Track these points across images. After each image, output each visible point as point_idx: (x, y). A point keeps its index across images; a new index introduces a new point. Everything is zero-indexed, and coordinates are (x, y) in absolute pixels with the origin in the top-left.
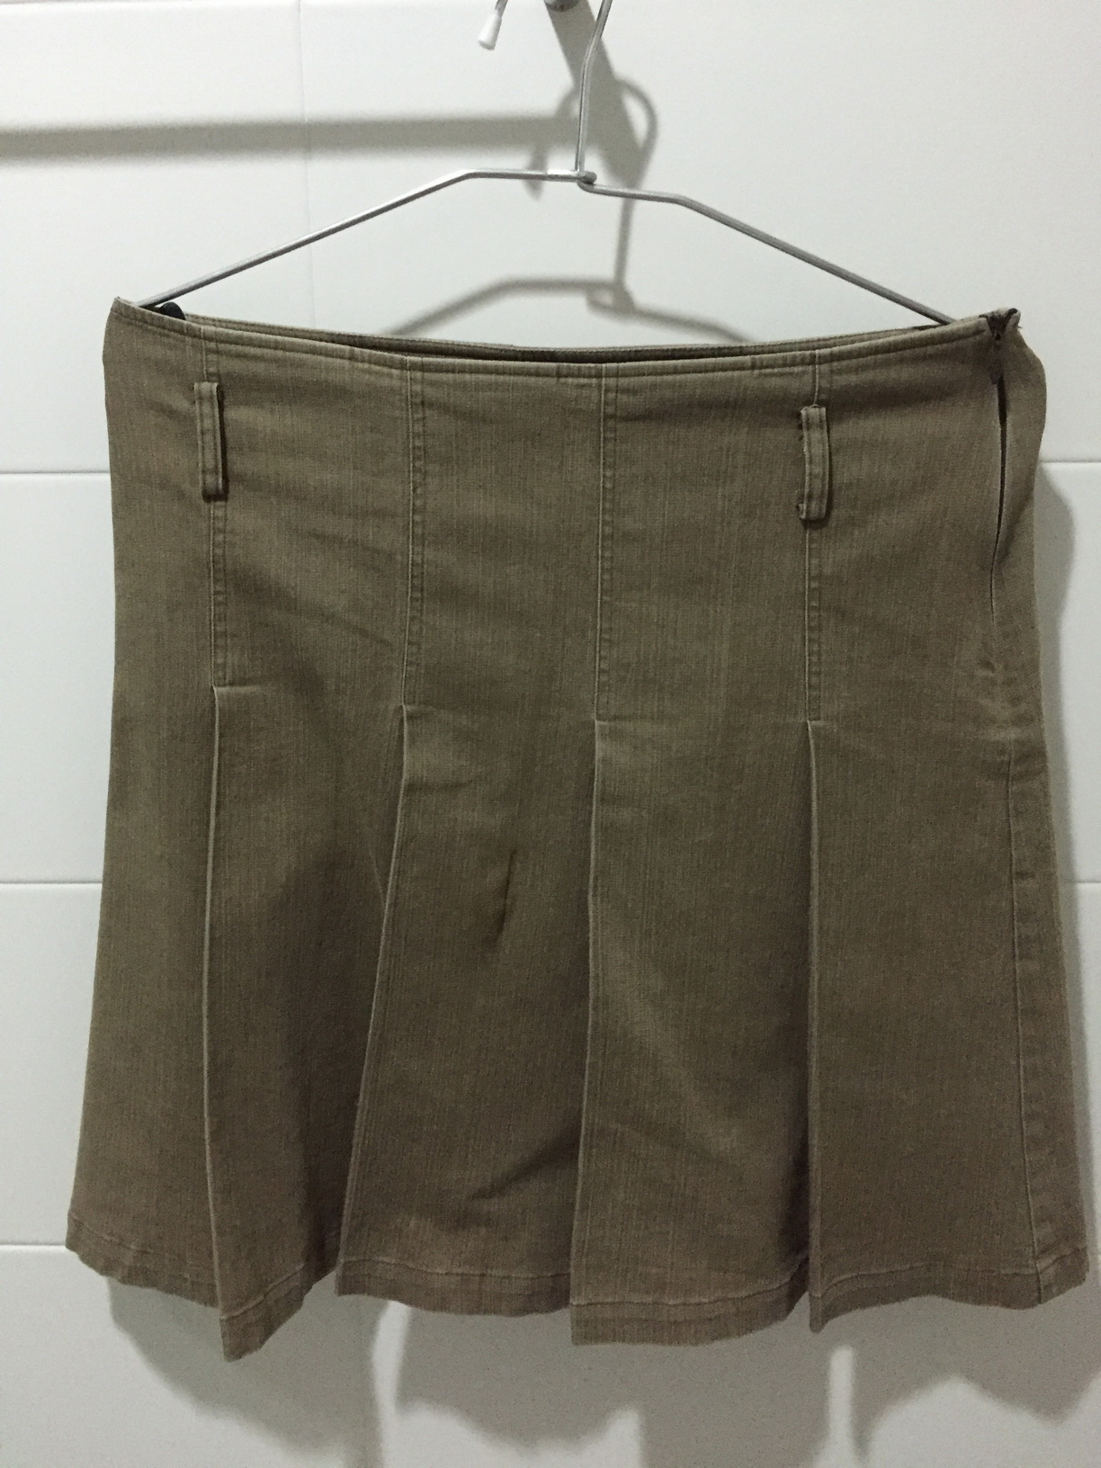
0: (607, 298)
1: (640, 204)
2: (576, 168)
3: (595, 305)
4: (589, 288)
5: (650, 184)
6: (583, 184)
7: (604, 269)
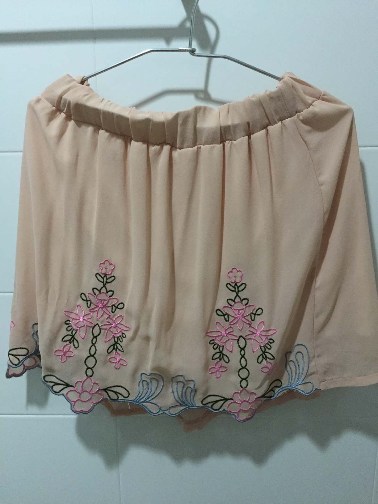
0: (202, 96)
1: (214, 59)
2: (189, 47)
3: (197, 97)
4: (196, 93)
5: (218, 52)
6: (191, 53)
7: (200, 85)
